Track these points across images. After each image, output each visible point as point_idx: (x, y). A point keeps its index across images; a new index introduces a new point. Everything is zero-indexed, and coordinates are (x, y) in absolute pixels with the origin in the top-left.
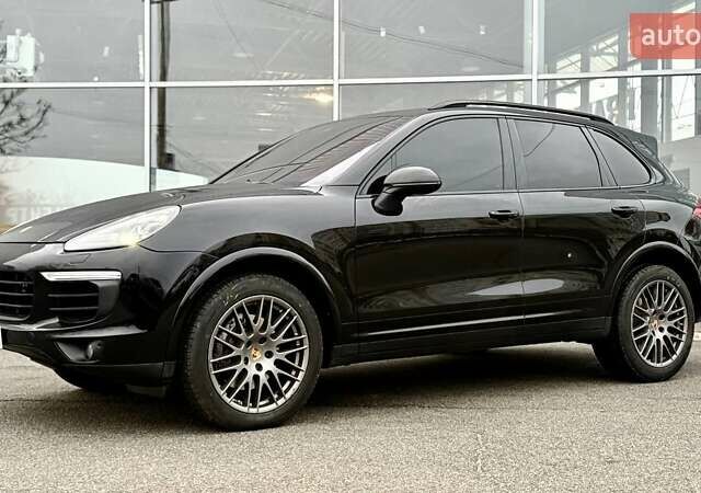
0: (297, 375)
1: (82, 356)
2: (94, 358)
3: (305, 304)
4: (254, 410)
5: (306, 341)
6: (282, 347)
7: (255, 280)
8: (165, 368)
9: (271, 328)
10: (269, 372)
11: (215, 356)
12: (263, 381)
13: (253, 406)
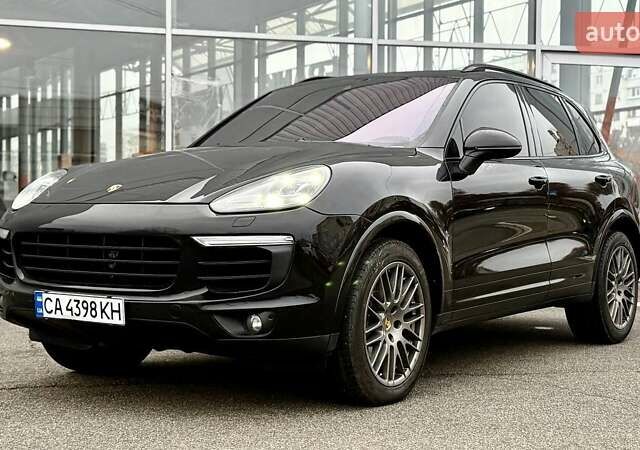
0: (416, 345)
2: (263, 330)
4: (391, 383)
5: (423, 310)
6: (408, 317)
7: (393, 246)
9: (402, 295)
10: (399, 343)
11: (368, 328)
12: (396, 352)
13: (390, 379)
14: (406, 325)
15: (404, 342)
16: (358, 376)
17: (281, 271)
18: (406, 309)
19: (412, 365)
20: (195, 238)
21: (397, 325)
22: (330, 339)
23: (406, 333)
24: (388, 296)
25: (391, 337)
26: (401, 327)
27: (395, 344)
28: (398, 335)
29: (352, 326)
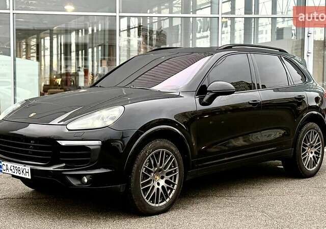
0: (173, 187)
1: (79, 183)
2: (87, 183)
3: (177, 152)
4: (157, 205)
5: (178, 170)
6: (168, 174)
7: (158, 142)
9: (164, 164)
10: (163, 187)
11: (142, 180)
12: (161, 190)
13: (157, 203)
14: (167, 178)
15: (166, 185)
16: (136, 203)
18: (167, 170)
19: (170, 197)
20: (58, 142)
21: (162, 178)
22: (120, 187)
23: (167, 182)
24: (155, 165)
25: (158, 184)
26: (165, 179)
27: (160, 187)
28: (162, 182)
29: (133, 180)
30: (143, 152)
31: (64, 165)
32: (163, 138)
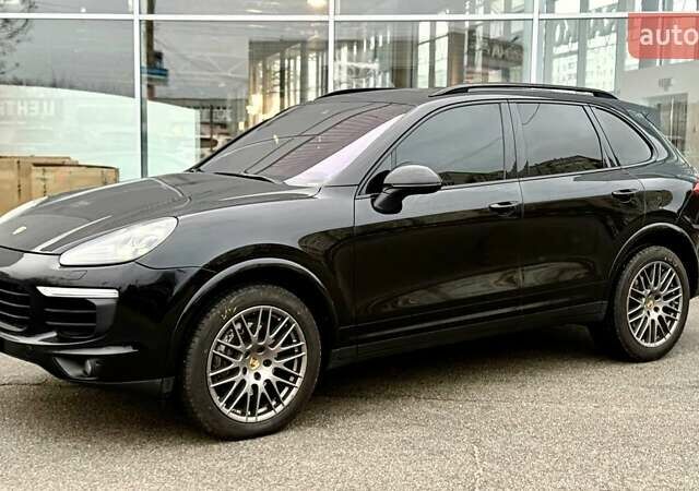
0: (295, 382)
1: (80, 372)
3: (304, 311)
4: (252, 419)
5: (305, 348)
6: (281, 356)
7: (253, 292)
8: (163, 384)
9: (270, 337)
10: (268, 381)
12: (262, 390)
13: (252, 415)
14: (280, 364)
15: (274, 379)
17: (105, 322)
18: (278, 348)
19: (286, 402)
20: (39, 288)
21: (267, 363)
23: (277, 372)
24: (247, 339)
25: (257, 376)
26: (272, 367)
27: (261, 384)
28: (267, 373)
29: (189, 370)
30: (214, 313)
31: (54, 334)
32: (267, 283)
